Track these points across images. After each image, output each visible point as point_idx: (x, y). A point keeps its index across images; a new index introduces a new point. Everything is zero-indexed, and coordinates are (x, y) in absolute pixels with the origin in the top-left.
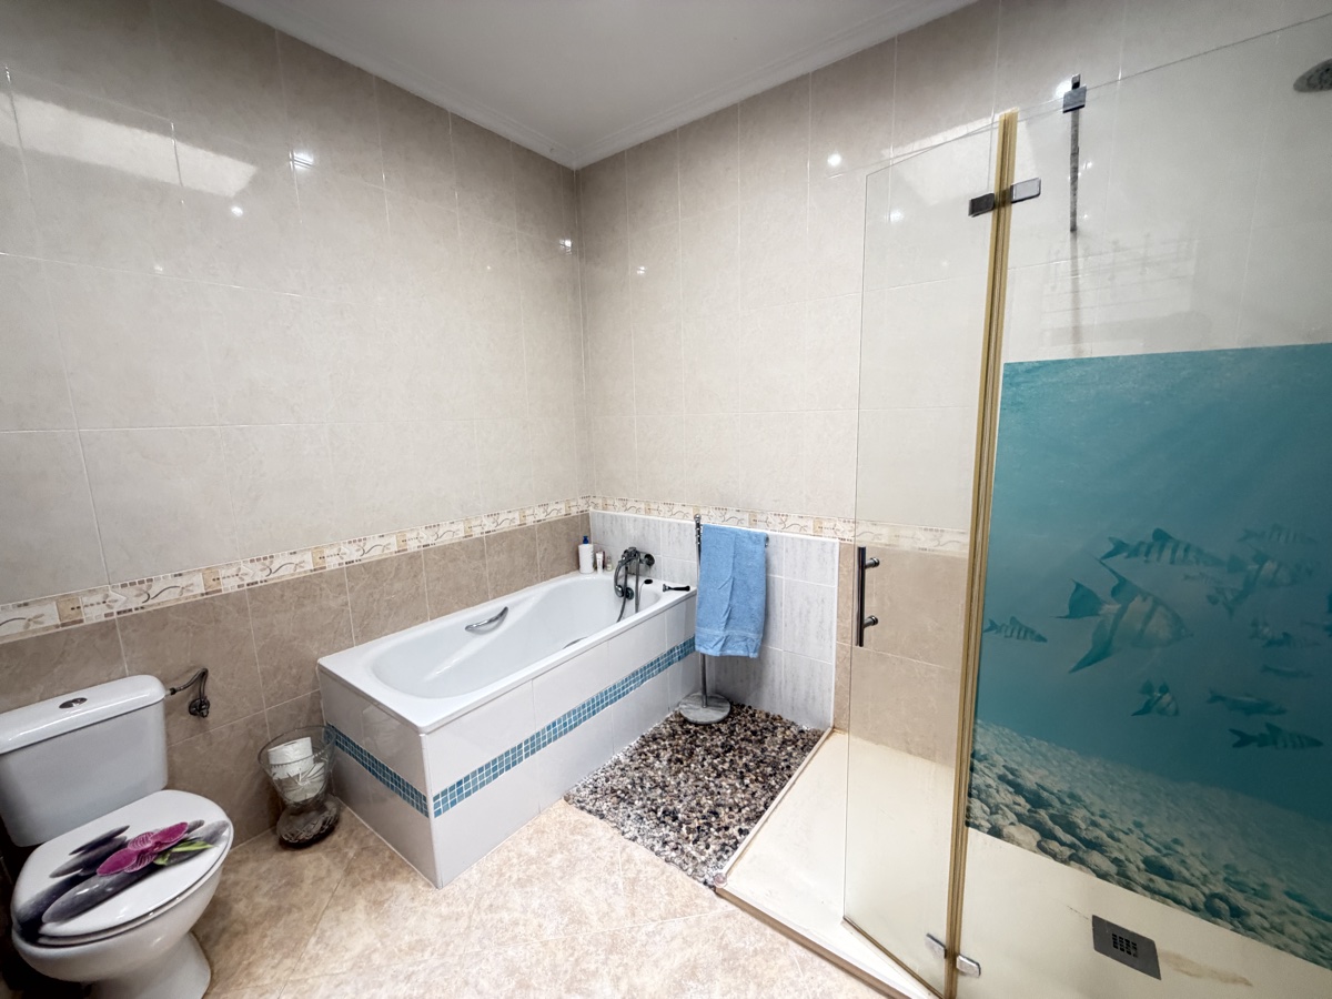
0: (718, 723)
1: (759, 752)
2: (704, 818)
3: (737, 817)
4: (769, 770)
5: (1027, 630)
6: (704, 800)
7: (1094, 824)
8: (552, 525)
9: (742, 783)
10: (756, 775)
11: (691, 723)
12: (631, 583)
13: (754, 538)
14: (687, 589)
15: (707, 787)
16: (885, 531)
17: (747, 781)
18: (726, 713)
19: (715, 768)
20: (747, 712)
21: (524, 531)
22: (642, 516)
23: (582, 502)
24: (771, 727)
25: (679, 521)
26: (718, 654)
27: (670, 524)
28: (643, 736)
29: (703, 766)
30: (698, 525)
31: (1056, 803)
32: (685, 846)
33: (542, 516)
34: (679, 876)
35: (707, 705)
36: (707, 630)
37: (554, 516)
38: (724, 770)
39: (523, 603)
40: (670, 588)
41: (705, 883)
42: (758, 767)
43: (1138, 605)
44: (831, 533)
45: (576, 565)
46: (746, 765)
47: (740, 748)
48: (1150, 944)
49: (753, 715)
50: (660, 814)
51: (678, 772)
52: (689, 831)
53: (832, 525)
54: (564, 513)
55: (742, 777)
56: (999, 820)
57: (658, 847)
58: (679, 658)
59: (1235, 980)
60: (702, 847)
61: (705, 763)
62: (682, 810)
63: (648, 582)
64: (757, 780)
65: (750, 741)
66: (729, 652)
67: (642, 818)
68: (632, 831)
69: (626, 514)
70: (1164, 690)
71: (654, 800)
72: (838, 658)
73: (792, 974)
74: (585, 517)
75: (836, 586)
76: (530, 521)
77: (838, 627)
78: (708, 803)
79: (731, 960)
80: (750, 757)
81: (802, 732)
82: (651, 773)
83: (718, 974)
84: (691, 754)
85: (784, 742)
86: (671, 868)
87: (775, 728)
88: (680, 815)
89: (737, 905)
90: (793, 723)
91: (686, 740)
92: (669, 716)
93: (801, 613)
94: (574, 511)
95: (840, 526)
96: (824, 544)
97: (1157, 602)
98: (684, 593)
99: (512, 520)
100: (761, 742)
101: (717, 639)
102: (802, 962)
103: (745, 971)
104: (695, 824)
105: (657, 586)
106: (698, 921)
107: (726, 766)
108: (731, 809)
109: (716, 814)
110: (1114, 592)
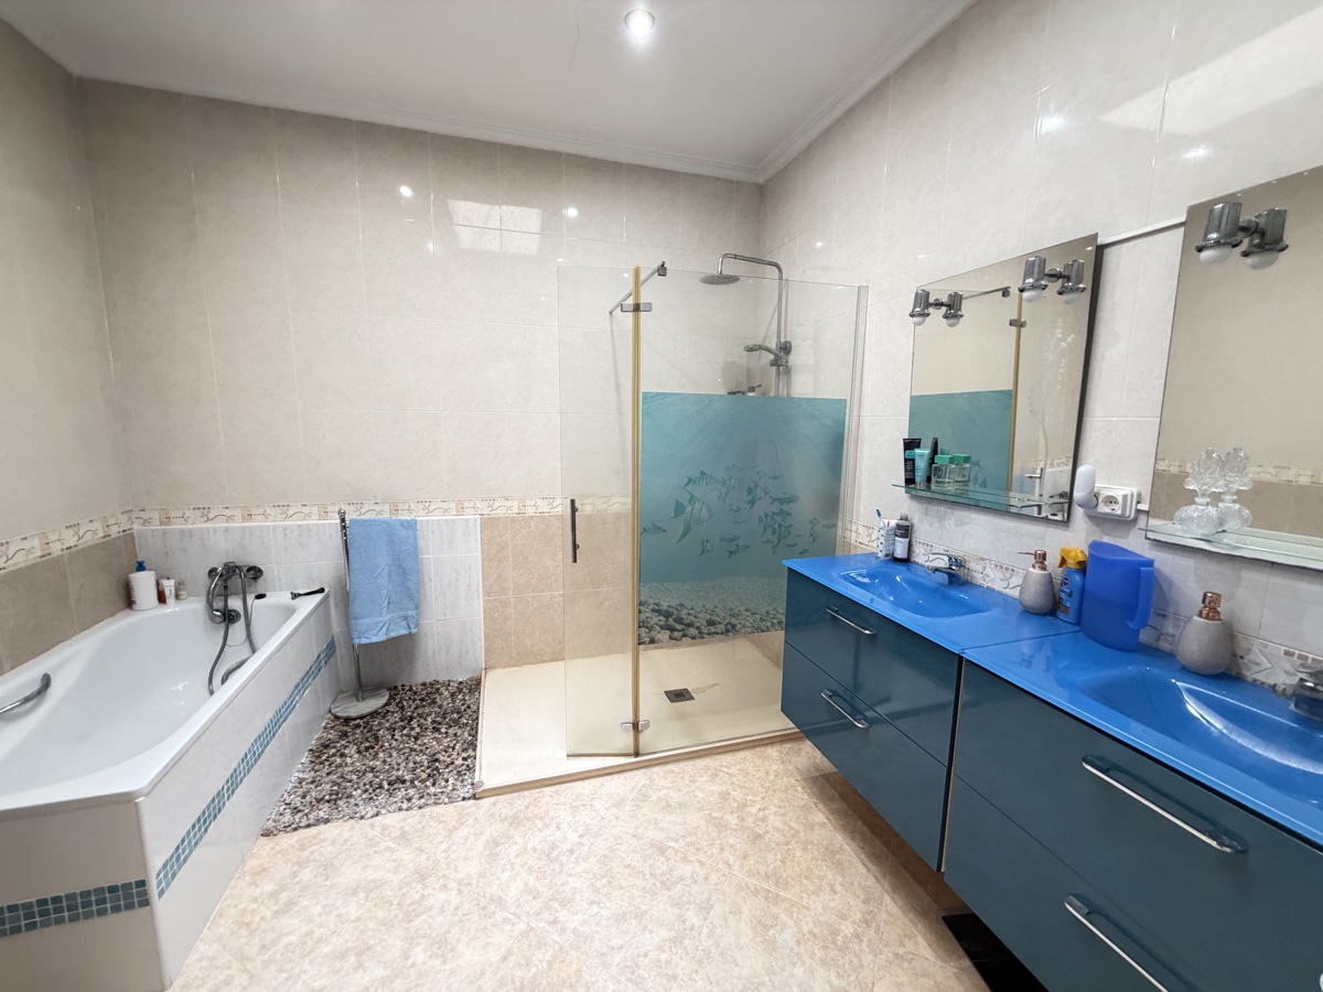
0: (384, 706)
1: (437, 709)
2: (429, 767)
3: (455, 753)
4: (455, 715)
5: (660, 528)
6: (418, 759)
7: (690, 614)
8: (87, 552)
9: (440, 733)
10: (447, 724)
11: (355, 719)
12: (235, 603)
13: (406, 524)
14: (322, 590)
15: (412, 750)
16: (515, 503)
17: (443, 730)
18: (387, 697)
19: (409, 736)
20: (403, 690)
21: (48, 564)
22: (238, 524)
23: (123, 519)
24: (434, 690)
25: (299, 523)
26: (384, 638)
27: (285, 528)
28: (311, 750)
29: (396, 740)
30: (343, 520)
31: (675, 612)
32: (428, 791)
33: (72, 541)
34: (439, 809)
35: (364, 699)
36: (368, 621)
37: (89, 539)
38: (418, 734)
39: (70, 661)
40: (300, 595)
41: (464, 799)
42: (445, 718)
43: (698, 506)
44: (472, 511)
45: (129, 602)
46: (434, 722)
47: (418, 715)
48: (686, 690)
49: (411, 689)
50: (386, 787)
51: (377, 754)
52: (423, 781)
53: (472, 504)
54: (101, 534)
55: (438, 730)
56: (653, 633)
57: (405, 806)
58: (326, 662)
59: (714, 686)
60: (443, 783)
61: (396, 737)
62: (405, 773)
63: (260, 596)
64: (451, 726)
65: (424, 706)
66: (393, 634)
67: (371, 798)
68: (371, 811)
69: (209, 525)
70: (707, 541)
71: (371, 782)
72: (485, 611)
73: (555, 801)
74: (128, 538)
75: (480, 553)
76: (56, 549)
77: (484, 585)
78: (424, 759)
79: (515, 821)
80: (433, 715)
81: (461, 683)
82: (347, 769)
83: (512, 832)
84: (377, 739)
85: (452, 695)
86: (427, 810)
87: (438, 689)
88: (406, 777)
89: (495, 795)
90: (449, 681)
91: (362, 732)
92: (324, 724)
93: (450, 584)
94: (114, 531)
95: (479, 504)
96: (467, 520)
97: (703, 503)
98: (319, 597)
99: (29, 551)
100: (434, 702)
101: (380, 625)
102: (556, 792)
103: (527, 819)
104: (424, 776)
105: (278, 597)
106: (476, 819)
107: (418, 730)
108: (446, 752)
109: (437, 760)
110: (690, 501)
